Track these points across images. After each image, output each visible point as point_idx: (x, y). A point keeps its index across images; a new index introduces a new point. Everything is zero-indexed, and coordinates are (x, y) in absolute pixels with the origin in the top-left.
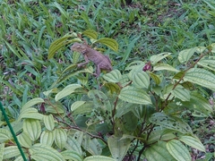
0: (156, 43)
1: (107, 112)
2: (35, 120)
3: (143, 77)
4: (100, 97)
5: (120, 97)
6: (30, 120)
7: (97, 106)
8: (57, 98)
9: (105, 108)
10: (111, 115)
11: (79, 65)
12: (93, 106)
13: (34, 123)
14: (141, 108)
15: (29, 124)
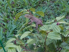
0: (54, 9)
1: (42, 43)
2: (13, 48)
3: (57, 28)
4: (39, 37)
5: (48, 36)
6: (10, 48)
7: (38, 40)
8: (21, 38)
9: (41, 41)
10: (44, 44)
11: (29, 23)
12: (36, 41)
13: (12, 49)
14: (56, 41)
15: (10, 50)
